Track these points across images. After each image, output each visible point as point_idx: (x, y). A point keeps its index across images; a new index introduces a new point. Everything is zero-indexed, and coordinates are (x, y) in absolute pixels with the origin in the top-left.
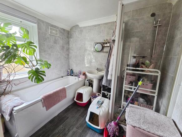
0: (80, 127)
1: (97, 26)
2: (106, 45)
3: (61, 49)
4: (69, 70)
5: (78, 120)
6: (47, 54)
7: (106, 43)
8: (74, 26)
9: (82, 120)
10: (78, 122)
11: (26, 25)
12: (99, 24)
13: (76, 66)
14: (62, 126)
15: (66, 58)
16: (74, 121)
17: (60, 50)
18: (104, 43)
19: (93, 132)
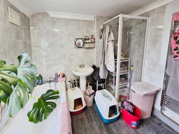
0: (101, 130)
1: (75, 21)
2: (87, 41)
5: (93, 128)
7: (88, 40)
8: (39, 13)
9: (96, 124)
10: (95, 130)
12: (78, 19)
16: (92, 132)
18: (85, 39)
19: (112, 123)
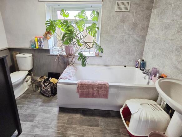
3: (130, 29)
4: (139, 60)
6: (109, 35)
11: (97, 8)
13: (153, 58)
14: (84, 128)
15: (137, 41)
17: (128, 30)
